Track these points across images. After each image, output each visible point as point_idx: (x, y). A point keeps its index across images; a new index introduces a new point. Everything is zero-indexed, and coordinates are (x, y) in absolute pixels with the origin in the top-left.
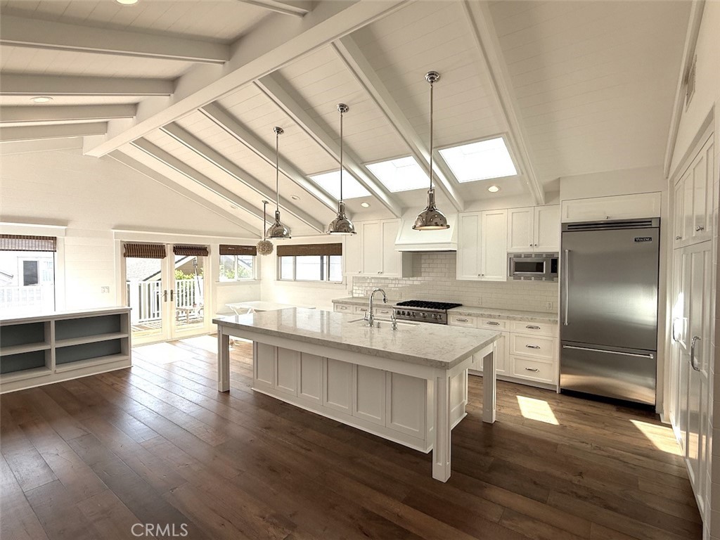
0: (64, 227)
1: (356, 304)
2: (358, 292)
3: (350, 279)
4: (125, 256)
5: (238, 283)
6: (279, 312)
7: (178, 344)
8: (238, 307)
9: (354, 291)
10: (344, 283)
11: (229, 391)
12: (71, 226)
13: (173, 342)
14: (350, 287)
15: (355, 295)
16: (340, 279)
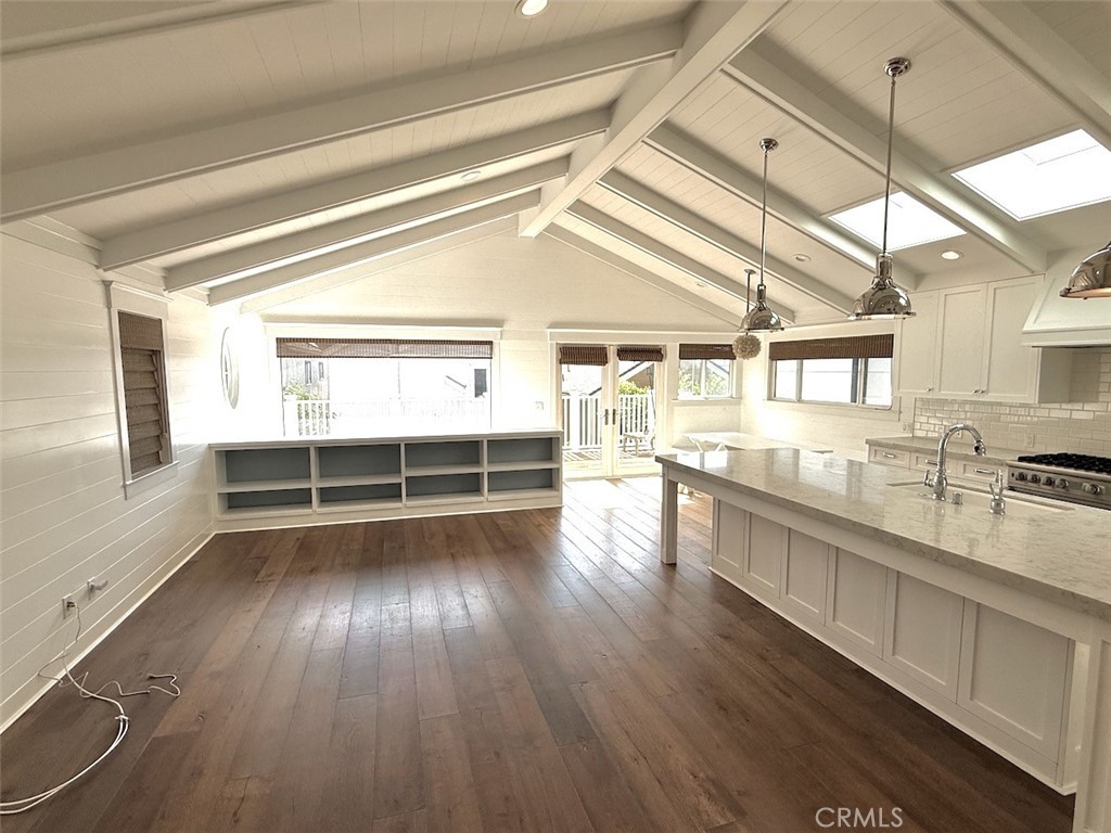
0: (500, 329)
1: (917, 450)
2: (925, 427)
3: (908, 403)
4: (561, 362)
5: (706, 402)
6: (770, 454)
7: (619, 485)
8: (702, 440)
9: (917, 426)
10: (895, 408)
11: (675, 564)
12: (506, 327)
13: (614, 480)
14: (907, 417)
15: (919, 433)
16: (886, 400)
